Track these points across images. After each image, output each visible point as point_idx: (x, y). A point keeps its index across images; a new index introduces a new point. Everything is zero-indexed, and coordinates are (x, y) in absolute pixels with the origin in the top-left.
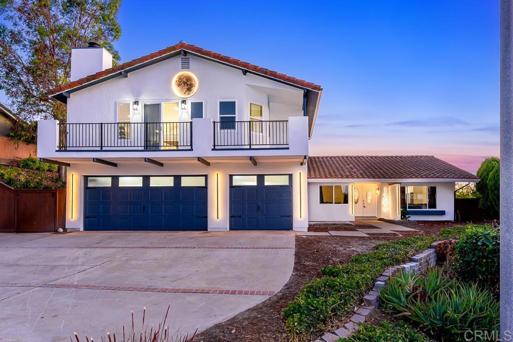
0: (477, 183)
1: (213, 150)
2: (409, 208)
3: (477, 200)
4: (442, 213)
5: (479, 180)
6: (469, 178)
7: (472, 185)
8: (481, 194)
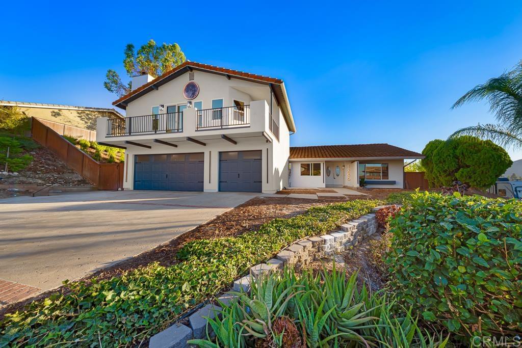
0: (422, 160)
1: (196, 131)
2: (367, 179)
3: (422, 173)
4: (394, 183)
5: (424, 157)
6: (415, 156)
7: (418, 161)
8: (426, 168)
